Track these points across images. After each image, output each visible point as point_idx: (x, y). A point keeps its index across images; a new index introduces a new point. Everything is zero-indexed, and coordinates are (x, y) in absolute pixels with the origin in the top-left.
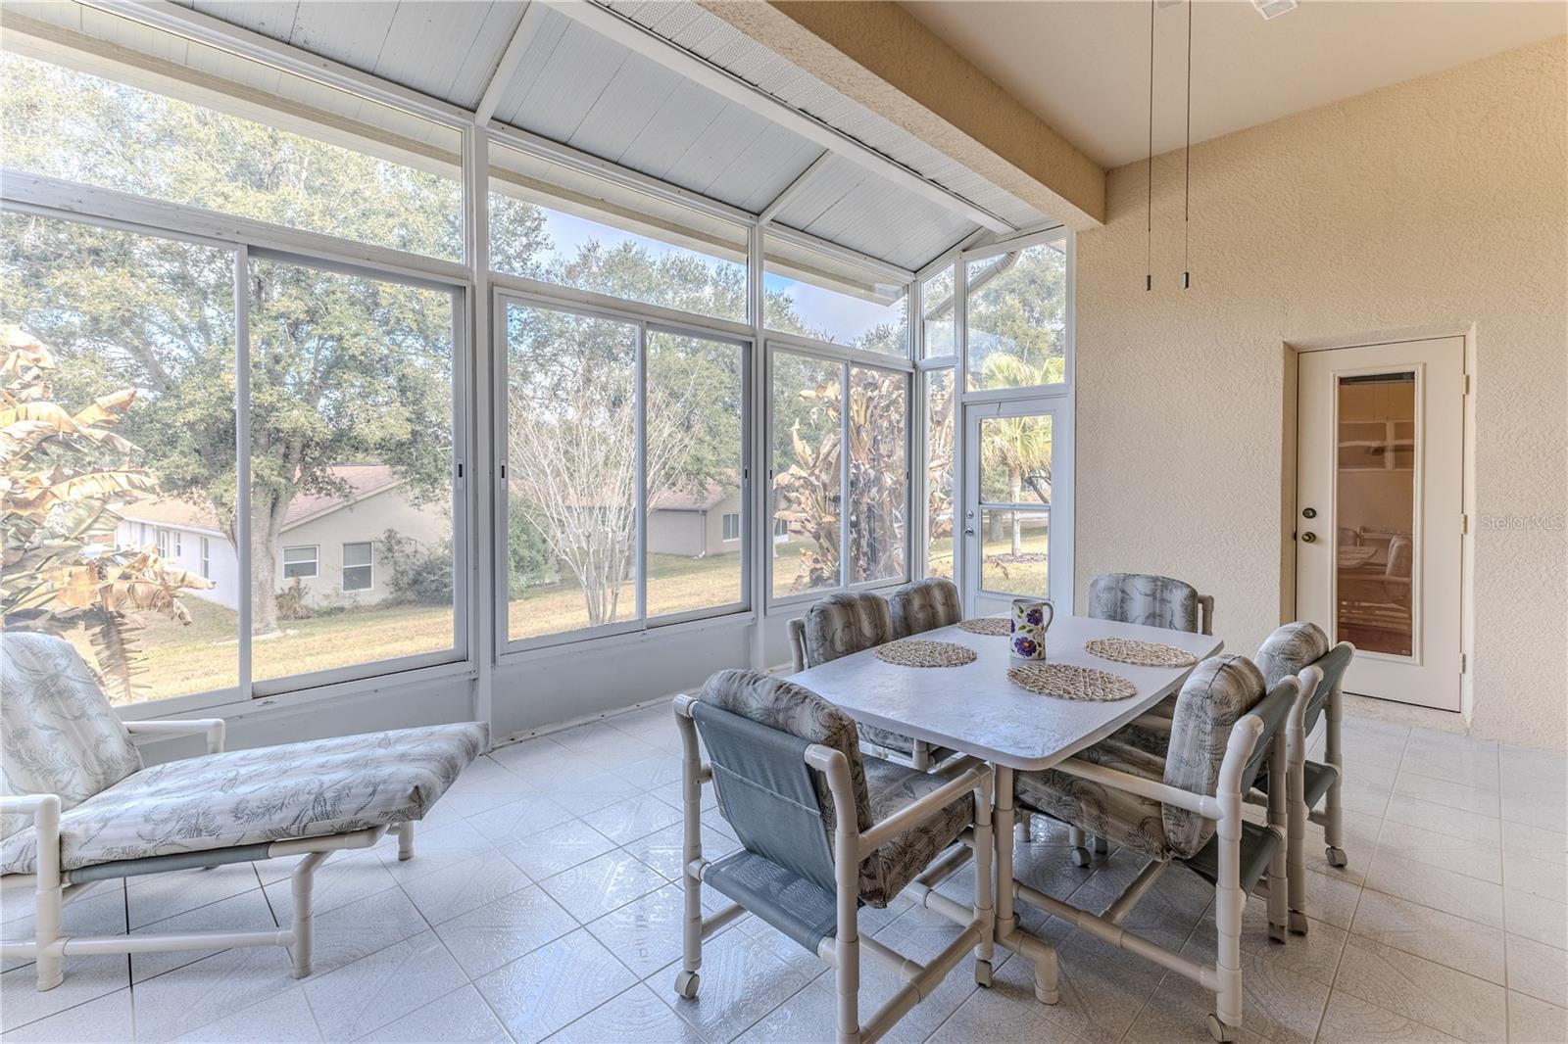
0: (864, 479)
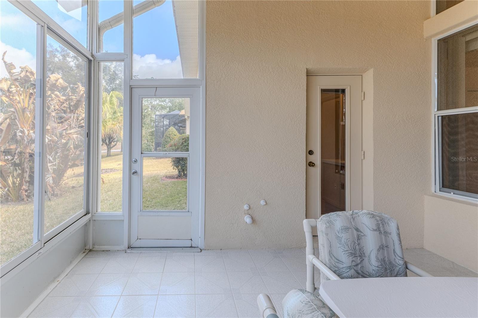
0: (27, 139)
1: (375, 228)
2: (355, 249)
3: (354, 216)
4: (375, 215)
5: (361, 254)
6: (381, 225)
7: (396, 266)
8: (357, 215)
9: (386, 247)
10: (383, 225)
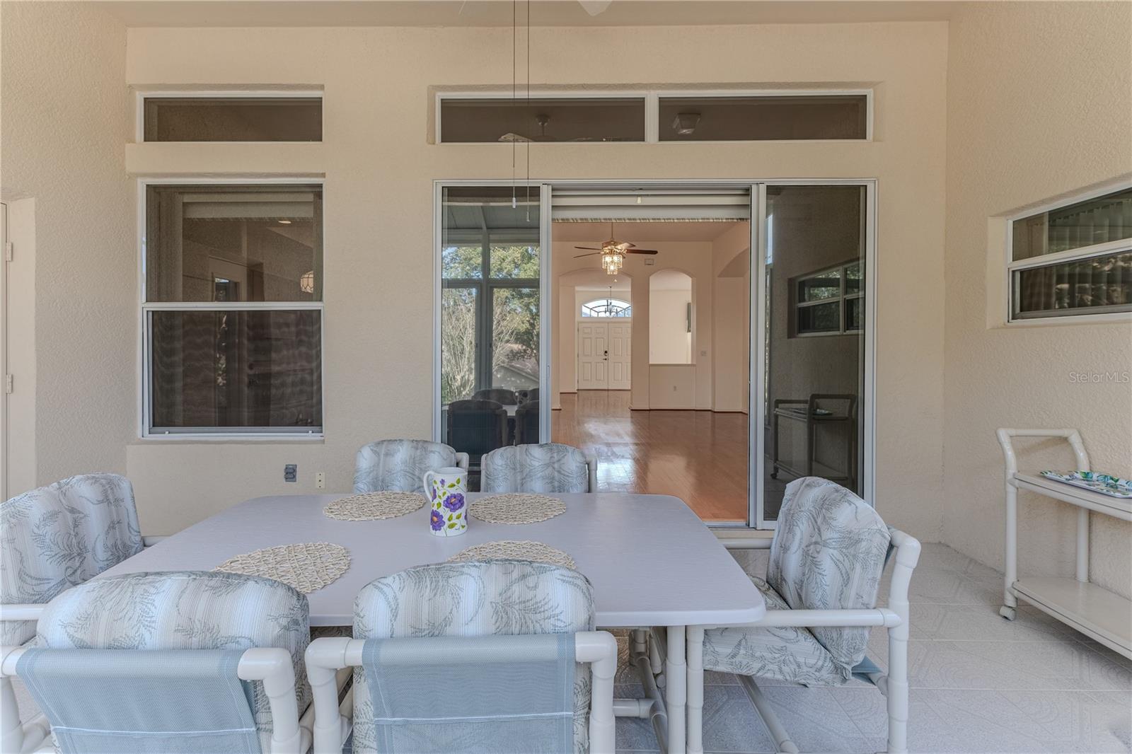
1: (101, 499)
2: (70, 546)
3: (63, 489)
4: (98, 478)
5: (81, 549)
6: (109, 491)
7: (132, 547)
8: (69, 486)
9: (118, 522)
10: (112, 489)
